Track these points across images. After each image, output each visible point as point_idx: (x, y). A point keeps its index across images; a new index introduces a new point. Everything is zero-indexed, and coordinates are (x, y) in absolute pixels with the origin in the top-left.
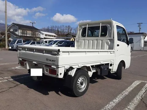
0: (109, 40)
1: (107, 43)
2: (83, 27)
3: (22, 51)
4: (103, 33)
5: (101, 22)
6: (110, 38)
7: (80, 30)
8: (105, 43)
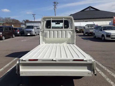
0: (71, 30)
8: (68, 33)
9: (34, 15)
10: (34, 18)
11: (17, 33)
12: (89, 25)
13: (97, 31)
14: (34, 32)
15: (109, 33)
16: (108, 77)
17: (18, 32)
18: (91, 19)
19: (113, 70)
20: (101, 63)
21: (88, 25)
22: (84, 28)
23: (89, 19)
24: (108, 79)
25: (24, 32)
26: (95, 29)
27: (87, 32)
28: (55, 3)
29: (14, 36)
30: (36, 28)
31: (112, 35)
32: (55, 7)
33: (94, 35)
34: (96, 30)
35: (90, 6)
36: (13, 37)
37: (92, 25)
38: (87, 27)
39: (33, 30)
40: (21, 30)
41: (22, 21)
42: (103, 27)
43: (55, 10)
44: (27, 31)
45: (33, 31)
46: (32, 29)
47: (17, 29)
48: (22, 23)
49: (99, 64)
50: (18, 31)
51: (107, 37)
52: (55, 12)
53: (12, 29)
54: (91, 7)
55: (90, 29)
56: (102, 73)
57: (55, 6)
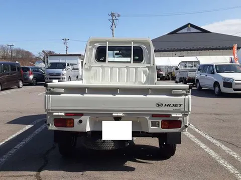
0: (147, 67)
1: (145, 72)
2: (98, 45)
3: (62, 95)
4: (137, 58)
5: (132, 41)
6: (149, 65)
7: (91, 50)
8: (142, 72)
9: (65, 41)
10: (67, 47)
11: (28, 79)
12: (186, 62)
13: (203, 75)
14: (65, 76)
15: (229, 79)
16: (223, 158)
17: (31, 77)
18: (191, 50)
19: (234, 146)
20: (209, 135)
21: (185, 64)
22: (177, 69)
23: (187, 50)
24: (222, 161)
25: (44, 76)
26: (199, 71)
27: (183, 77)
28: (113, 15)
29: (21, 84)
30: (70, 67)
31: (236, 82)
32: (113, 24)
33: (198, 85)
34: (201, 73)
35: (189, 24)
36: (19, 87)
37: (192, 62)
38: (182, 68)
39: (64, 72)
40: (38, 71)
41: (39, 53)
42: (216, 65)
43: (113, 30)
44: (51, 74)
45: (63, 75)
46: (63, 70)
47: (28, 69)
48: (38, 59)
49: (206, 136)
50: (31, 73)
51: (224, 87)
52: (113, 34)
53: (17, 70)
54: (191, 26)
55: (189, 71)
56: (211, 151)
57: (113, 22)
